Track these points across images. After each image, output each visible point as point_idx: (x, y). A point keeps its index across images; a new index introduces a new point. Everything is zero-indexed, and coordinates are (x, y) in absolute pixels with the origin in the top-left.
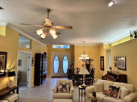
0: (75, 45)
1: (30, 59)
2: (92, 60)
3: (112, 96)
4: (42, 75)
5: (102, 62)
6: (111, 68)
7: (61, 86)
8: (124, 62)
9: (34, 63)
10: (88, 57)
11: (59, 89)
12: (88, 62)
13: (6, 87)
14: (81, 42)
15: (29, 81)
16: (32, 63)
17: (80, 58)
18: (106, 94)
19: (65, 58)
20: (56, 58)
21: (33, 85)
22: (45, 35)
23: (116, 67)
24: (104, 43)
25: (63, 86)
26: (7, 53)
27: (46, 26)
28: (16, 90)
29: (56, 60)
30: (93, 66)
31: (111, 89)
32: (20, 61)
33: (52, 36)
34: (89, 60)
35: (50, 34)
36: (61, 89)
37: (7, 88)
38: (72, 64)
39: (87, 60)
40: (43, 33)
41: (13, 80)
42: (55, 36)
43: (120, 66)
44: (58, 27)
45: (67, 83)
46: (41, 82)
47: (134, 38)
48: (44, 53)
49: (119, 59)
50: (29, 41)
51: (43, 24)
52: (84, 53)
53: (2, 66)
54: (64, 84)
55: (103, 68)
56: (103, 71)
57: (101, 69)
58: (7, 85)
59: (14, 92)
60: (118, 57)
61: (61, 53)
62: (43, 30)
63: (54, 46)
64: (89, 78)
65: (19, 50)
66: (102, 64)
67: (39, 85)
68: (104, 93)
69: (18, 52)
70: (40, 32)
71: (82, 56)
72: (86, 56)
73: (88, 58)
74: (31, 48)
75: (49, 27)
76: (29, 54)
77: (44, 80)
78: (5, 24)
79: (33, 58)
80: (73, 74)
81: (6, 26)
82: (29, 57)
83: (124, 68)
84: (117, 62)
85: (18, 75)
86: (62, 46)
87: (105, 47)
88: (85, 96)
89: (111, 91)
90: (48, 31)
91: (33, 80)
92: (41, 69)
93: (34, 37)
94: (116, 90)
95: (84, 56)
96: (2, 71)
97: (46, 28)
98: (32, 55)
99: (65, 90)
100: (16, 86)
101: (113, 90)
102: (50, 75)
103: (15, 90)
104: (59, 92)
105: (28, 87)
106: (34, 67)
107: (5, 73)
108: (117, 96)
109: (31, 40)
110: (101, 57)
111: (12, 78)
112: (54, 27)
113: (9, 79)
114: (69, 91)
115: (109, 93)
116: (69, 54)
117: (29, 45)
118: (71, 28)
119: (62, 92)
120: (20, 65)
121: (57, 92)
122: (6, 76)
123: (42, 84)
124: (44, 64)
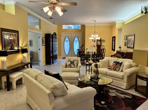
0: (86, 25)
1: (40, 39)
2: (104, 41)
3: (115, 70)
4: (53, 55)
5: (114, 42)
6: (120, 48)
7: (69, 62)
8: (132, 40)
9: (44, 43)
10: (98, 37)
11: (68, 65)
12: (99, 43)
13: (20, 62)
14: (92, 21)
15: (40, 60)
16: (43, 43)
17: (90, 38)
18: (110, 68)
19: (76, 39)
20: (67, 39)
21: (45, 64)
22: (52, 12)
23: (126, 46)
24: (116, 22)
25: (71, 62)
26: (18, 31)
27: (52, 3)
28: (30, 65)
29: (66, 41)
30: (104, 46)
31: (115, 64)
32: (31, 41)
33: (58, 13)
34: (101, 40)
35: (56, 11)
36: (70, 65)
37: (22, 63)
38: (83, 45)
39: (98, 40)
40: (49, 10)
41: (26, 56)
42: (61, 14)
43: (129, 44)
44: (63, 4)
45: (75, 60)
46: (52, 61)
47: (144, 14)
48: (54, 34)
49: (128, 38)
50: (38, 21)
51: (49, 1)
52: (95, 33)
53: (15, 43)
54: (72, 60)
55: (113, 48)
56: (114, 51)
57: (112, 49)
58: (22, 61)
59: (28, 67)
60: (128, 36)
61: (71, 34)
62: (49, 7)
63: (65, 27)
64: (99, 58)
65: (29, 30)
66: (114, 44)
67: (51, 64)
68: (108, 68)
69: (28, 32)
70: (46, 9)
71: (92, 36)
72: (97, 36)
73: (99, 39)
74: (40, 28)
75: (55, 4)
76: (39, 34)
77: (55, 60)
78: (13, 2)
79: (43, 38)
80: (84, 54)
81: (15, 5)
82: (39, 38)
83: (133, 46)
84: (127, 41)
85: (30, 55)
86: (72, 27)
87: (117, 26)
88: (91, 71)
89: (114, 66)
90: (54, 8)
91: (44, 59)
92: (51, 49)
93: (41, 16)
94: (119, 65)
95: (95, 36)
96: (16, 48)
97: (52, 5)
98: (42, 36)
99: (73, 66)
100: (30, 62)
101: (116, 65)
102: (61, 56)
103: (28, 65)
104: (67, 67)
105: (41, 65)
106: (44, 47)
107: (18, 50)
108: (119, 70)
109: (40, 20)
110: (113, 37)
111: (25, 55)
112: (59, 4)
113: (23, 56)
114: (77, 66)
115: (113, 67)
116: (80, 35)
117: (39, 26)
118: (75, 4)
119: (71, 67)
120: (31, 45)
121: (66, 67)
122: (20, 53)
123: (53, 63)
124: (55, 45)
